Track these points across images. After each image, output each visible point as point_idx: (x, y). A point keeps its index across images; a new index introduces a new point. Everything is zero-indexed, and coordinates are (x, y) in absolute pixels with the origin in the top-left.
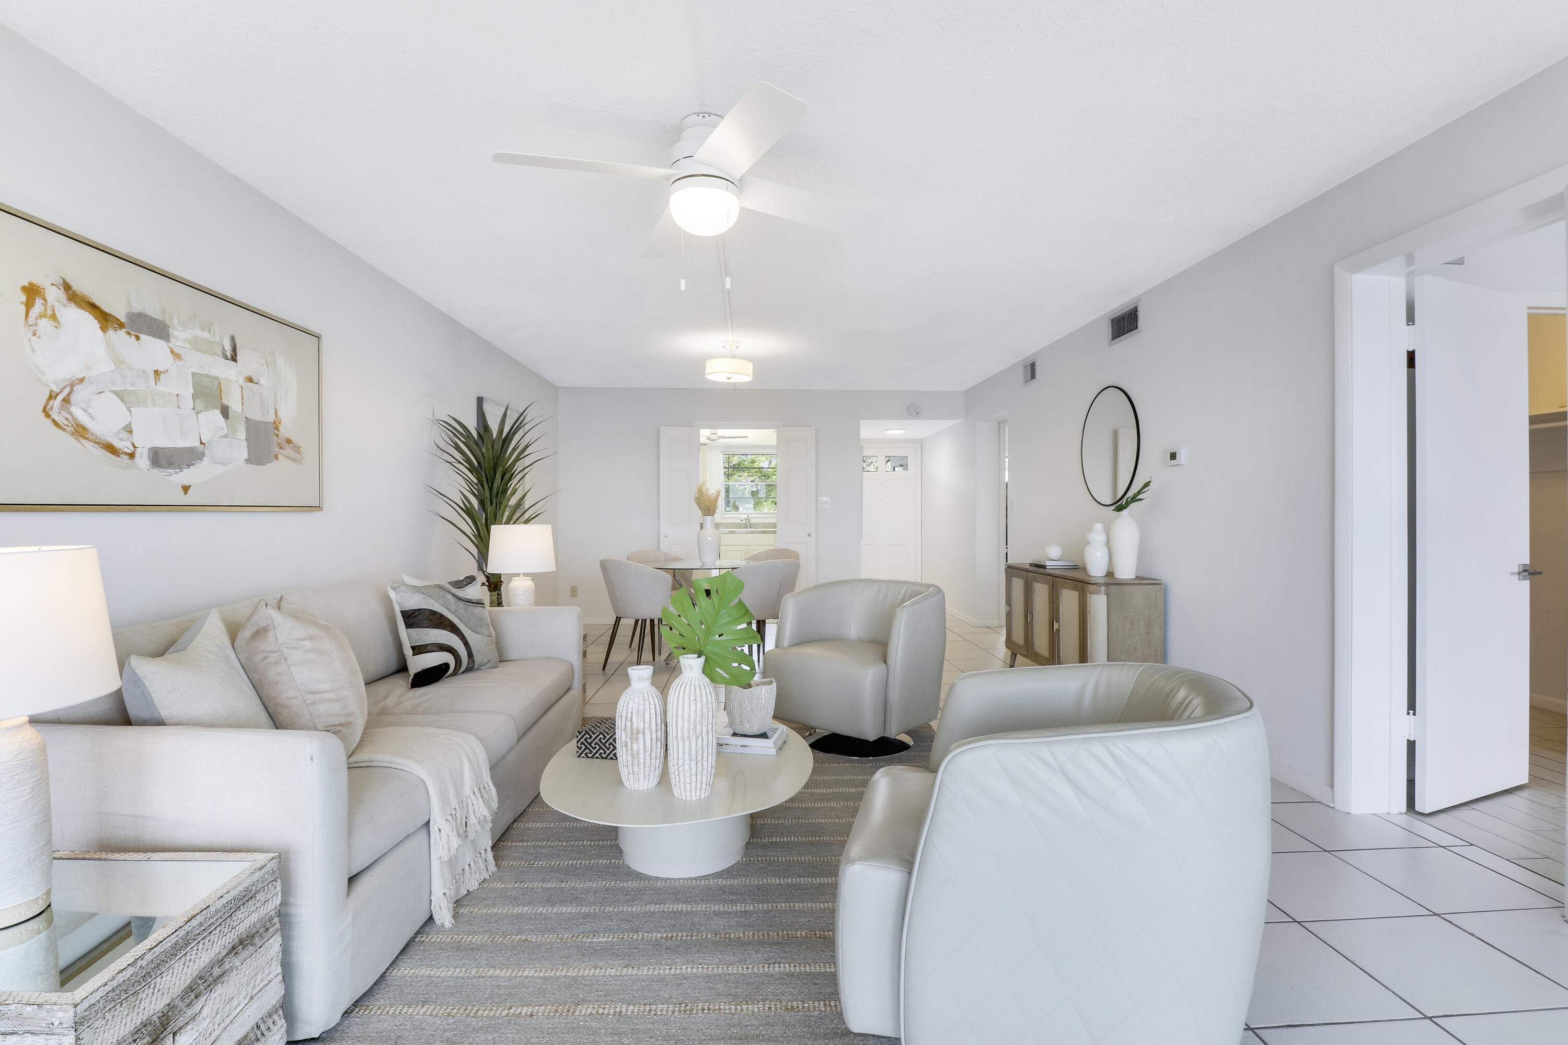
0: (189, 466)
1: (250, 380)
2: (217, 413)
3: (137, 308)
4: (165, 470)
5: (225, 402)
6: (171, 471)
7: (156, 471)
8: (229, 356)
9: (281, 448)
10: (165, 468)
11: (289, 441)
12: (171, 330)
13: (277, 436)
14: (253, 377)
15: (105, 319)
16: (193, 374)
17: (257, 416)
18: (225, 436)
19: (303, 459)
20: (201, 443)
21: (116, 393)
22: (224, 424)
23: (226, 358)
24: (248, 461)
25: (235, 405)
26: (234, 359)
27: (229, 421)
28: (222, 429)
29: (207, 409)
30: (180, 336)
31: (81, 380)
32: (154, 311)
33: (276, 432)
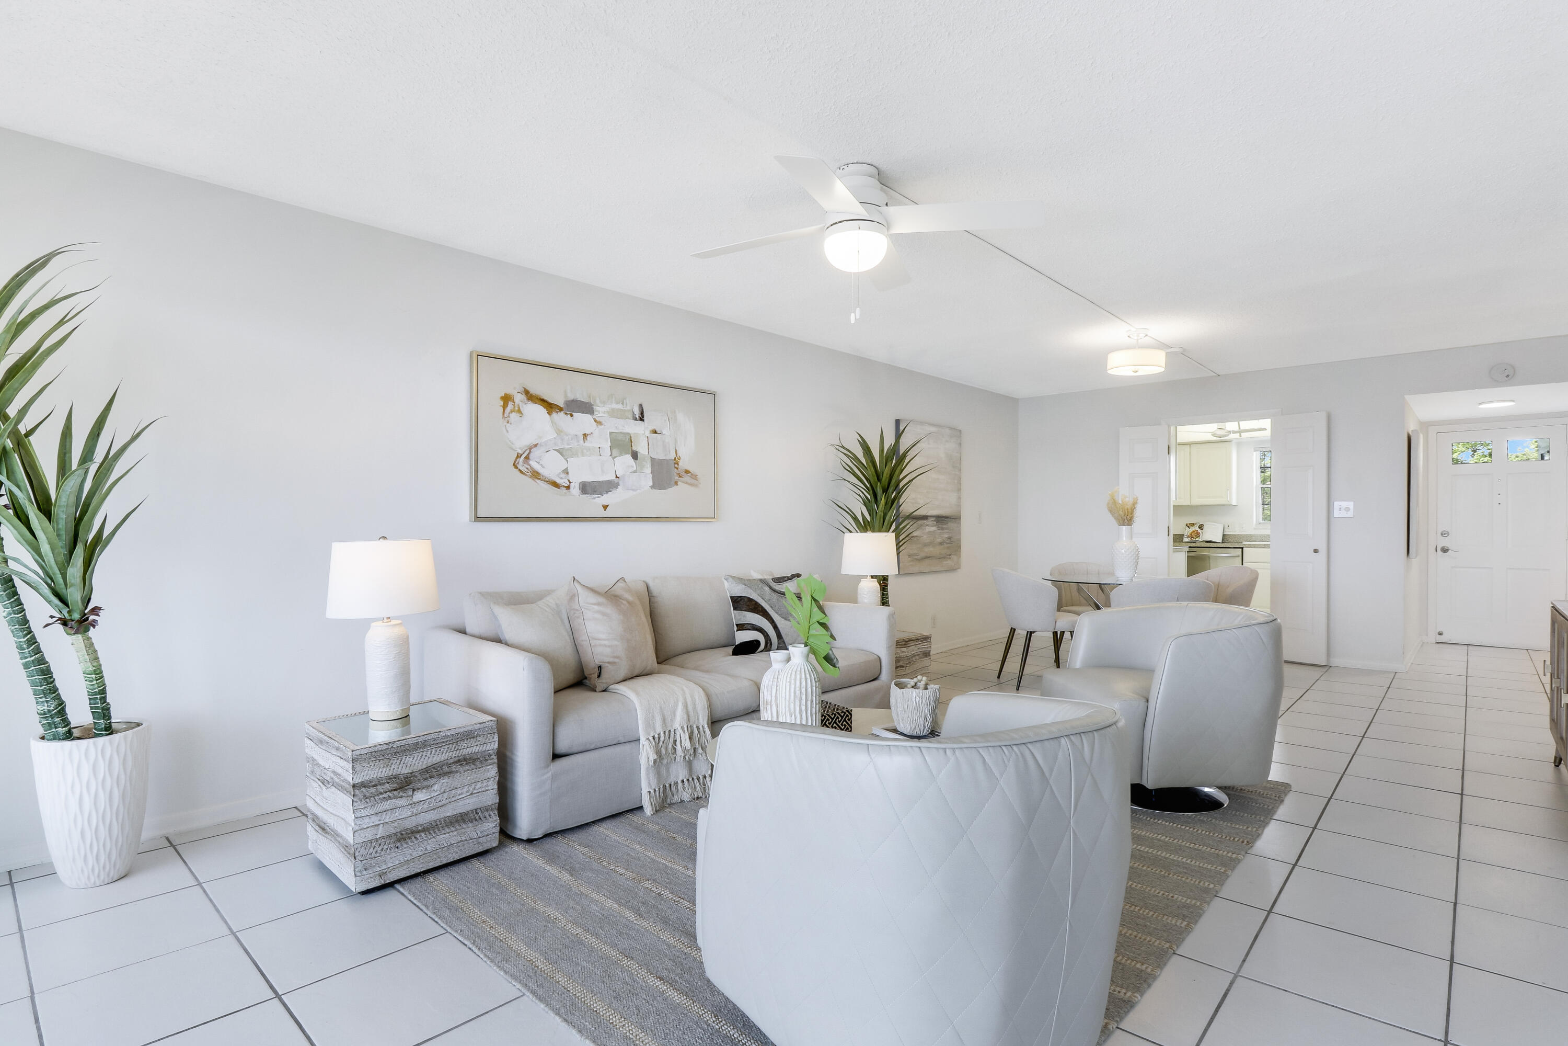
0: (607, 492)
1: (655, 432)
2: (628, 458)
3: (571, 397)
4: (591, 496)
5: (634, 448)
6: (594, 496)
7: (584, 496)
8: (638, 418)
9: (680, 477)
10: (591, 494)
11: (687, 472)
12: (594, 407)
13: (677, 469)
14: (657, 430)
15: (550, 407)
16: (611, 433)
17: (660, 456)
18: (635, 471)
19: (700, 484)
20: (617, 477)
21: (558, 451)
22: (634, 463)
23: (636, 420)
24: (652, 487)
25: (642, 449)
26: (642, 419)
27: (637, 461)
28: (633, 467)
29: (621, 455)
30: (601, 411)
31: (536, 445)
32: (581, 397)
33: (676, 466)
